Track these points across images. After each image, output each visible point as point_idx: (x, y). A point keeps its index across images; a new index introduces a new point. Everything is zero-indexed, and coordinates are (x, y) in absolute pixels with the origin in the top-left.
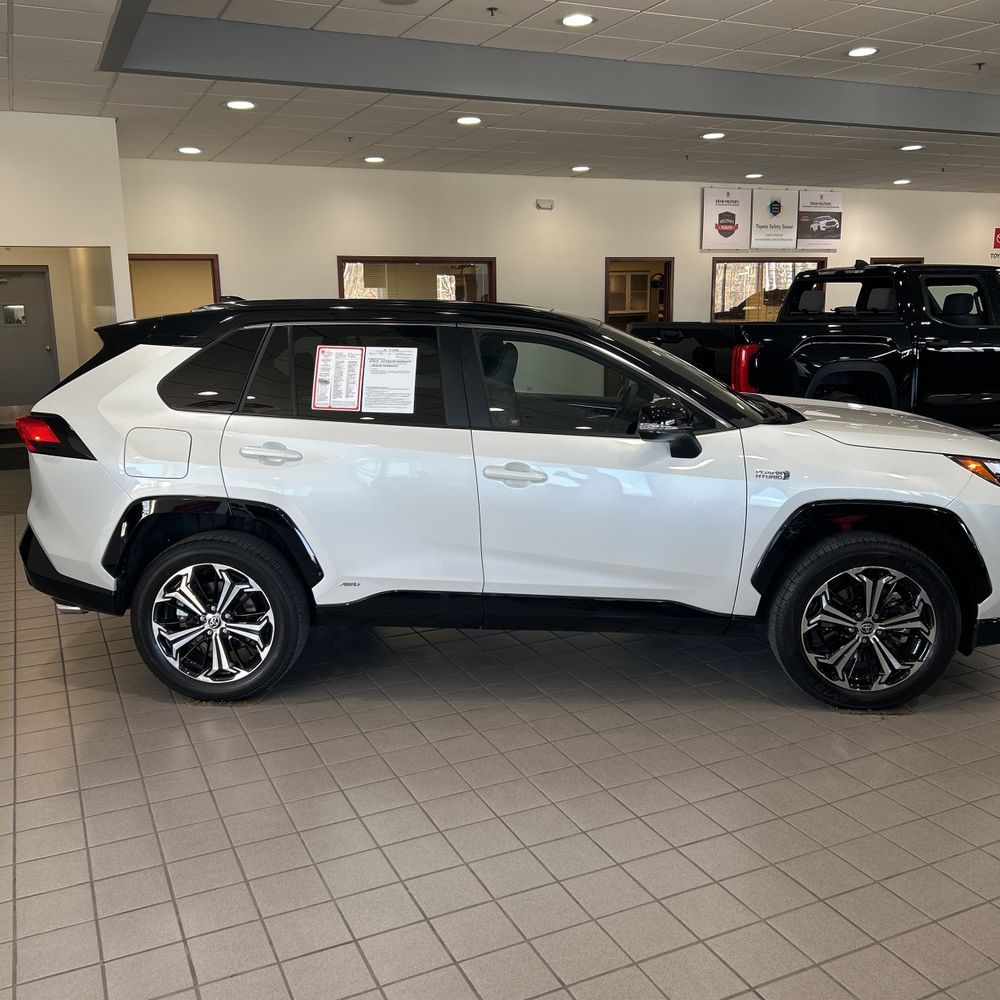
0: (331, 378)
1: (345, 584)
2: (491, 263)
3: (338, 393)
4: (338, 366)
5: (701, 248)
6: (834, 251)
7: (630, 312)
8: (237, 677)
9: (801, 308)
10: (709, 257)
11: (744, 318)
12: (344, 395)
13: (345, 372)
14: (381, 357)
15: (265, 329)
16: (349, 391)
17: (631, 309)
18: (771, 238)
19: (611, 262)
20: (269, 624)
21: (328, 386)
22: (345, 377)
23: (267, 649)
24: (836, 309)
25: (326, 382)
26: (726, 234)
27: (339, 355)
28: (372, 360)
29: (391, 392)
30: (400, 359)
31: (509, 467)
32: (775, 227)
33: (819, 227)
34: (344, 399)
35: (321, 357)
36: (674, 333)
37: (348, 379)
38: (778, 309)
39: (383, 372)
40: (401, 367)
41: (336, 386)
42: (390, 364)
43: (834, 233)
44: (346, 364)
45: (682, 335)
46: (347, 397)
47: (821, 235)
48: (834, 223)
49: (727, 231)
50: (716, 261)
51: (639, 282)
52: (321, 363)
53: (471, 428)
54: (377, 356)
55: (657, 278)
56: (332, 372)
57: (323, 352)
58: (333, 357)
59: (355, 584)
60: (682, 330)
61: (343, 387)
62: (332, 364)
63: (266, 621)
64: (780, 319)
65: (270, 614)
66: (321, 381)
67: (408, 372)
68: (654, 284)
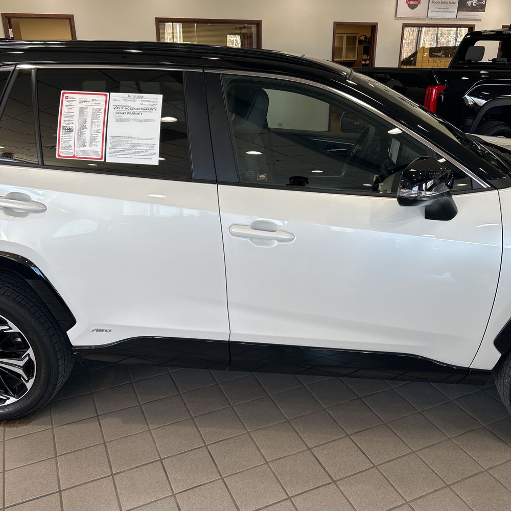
0: (75, 125)
1: (97, 330)
2: (258, 24)
3: (81, 143)
4: (82, 112)
5: (396, 16)
6: (480, 20)
7: (345, 59)
8: (8, 402)
9: (467, 58)
10: (401, 23)
11: (415, 64)
12: (88, 144)
13: (89, 119)
14: (126, 104)
15: (9, 72)
16: (93, 139)
17: (346, 58)
18: (441, 10)
19: (337, 25)
20: (30, 360)
21: (72, 134)
22: (88, 125)
23: (32, 381)
24: (493, 60)
25: (70, 130)
26: (413, 7)
27: (82, 102)
28: (116, 107)
29: (135, 141)
30: (144, 107)
31: (256, 226)
32: (444, 3)
33: (472, 3)
34: (88, 148)
35: (65, 103)
36: (383, 75)
37: (92, 127)
38: (450, 59)
39: (128, 120)
40: (146, 115)
41: (81, 134)
42: (135, 111)
43: (481, 7)
44: (90, 111)
45: (389, 77)
46: (91, 146)
47: (473, 9)
49: (413, 5)
50: (405, 25)
51: (351, 40)
52: (65, 109)
53: (217, 182)
54: (122, 103)
55: (362, 38)
56: (76, 119)
57: (67, 98)
58: (76, 104)
59: (106, 331)
60: (388, 73)
61: (87, 136)
62: (76, 111)
63: (27, 358)
64: (451, 66)
65: (30, 351)
66: (65, 128)
67: (153, 121)
68: (360, 42)
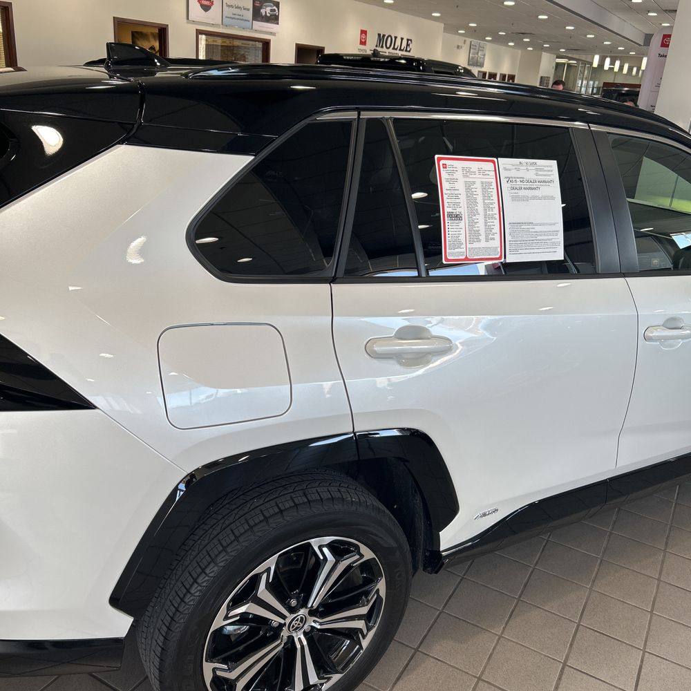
0: (463, 210)
3: (475, 237)
4: (469, 186)
5: (188, 18)
6: (275, 34)
10: (194, 28)
12: (483, 237)
13: (480, 199)
14: (520, 174)
16: (489, 229)
18: (236, 17)
21: (462, 224)
22: (480, 208)
25: (458, 217)
26: (205, 8)
27: (467, 172)
28: (509, 179)
29: (538, 228)
30: (540, 178)
31: (667, 324)
32: (238, 7)
33: (266, 12)
34: (483, 244)
35: (444, 174)
37: (485, 210)
39: (526, 199)
40: (543, 190)
41: (472, 223)
42: (531, 185)
43: (275, 19)
44: (478, 185)
46: (487, 240)
47: (267, 19)
48: (275, 10)
49: (206, 6)
50: (199, 32)
52: (446, 185)
53: (622, 274)
54: (514, 173)
56: (463, 200)
57: (444, 166)
58: (459, 175)
61: (481, 225)
62: (460, 186)
66: (450, 215)
67: (553, 198)
